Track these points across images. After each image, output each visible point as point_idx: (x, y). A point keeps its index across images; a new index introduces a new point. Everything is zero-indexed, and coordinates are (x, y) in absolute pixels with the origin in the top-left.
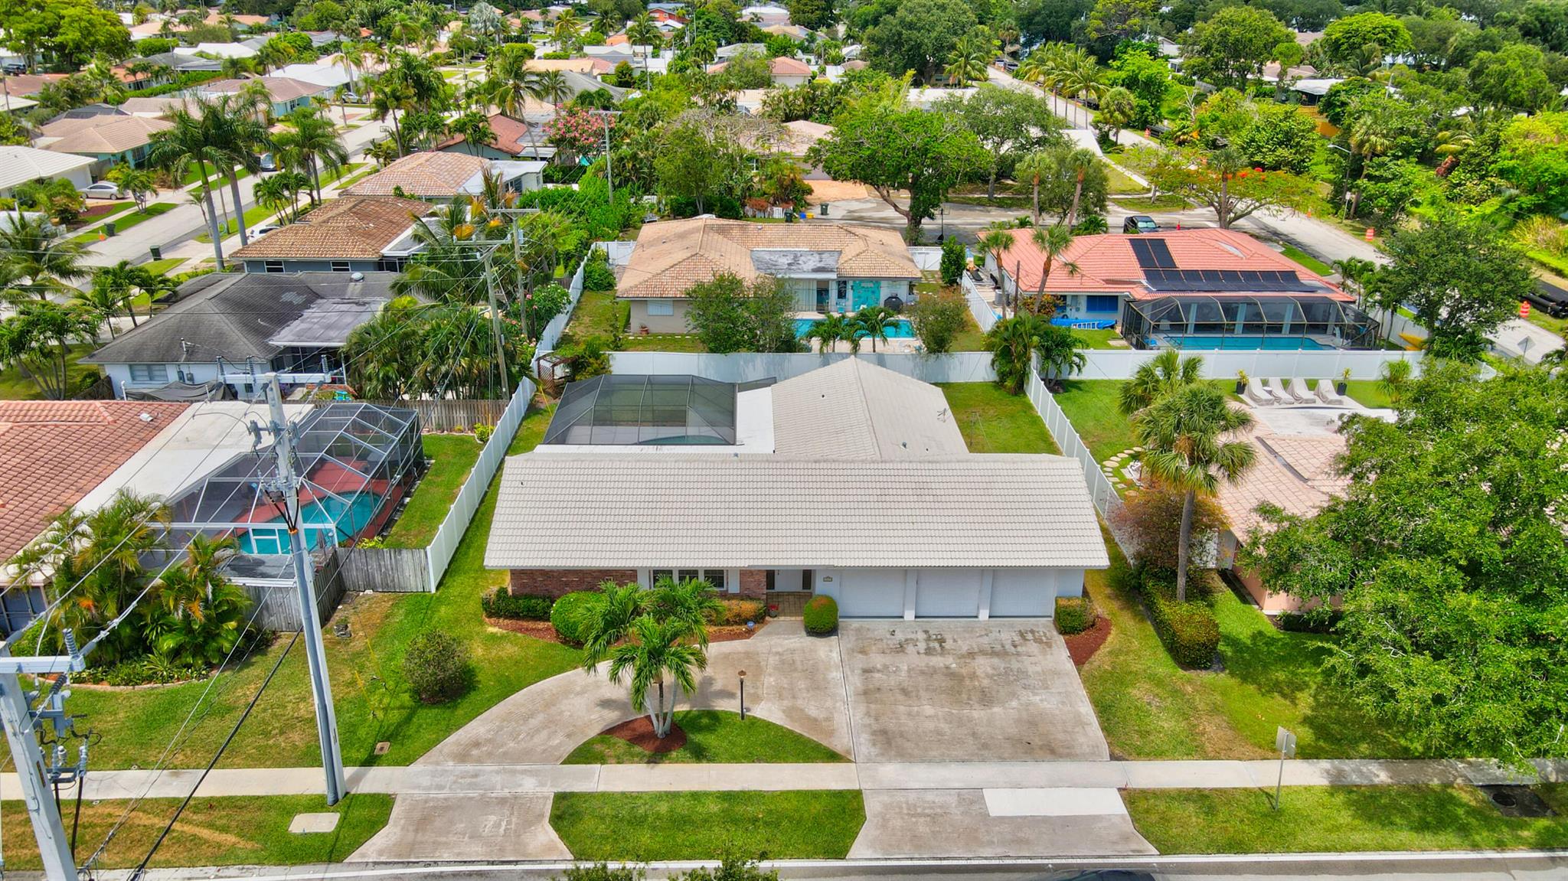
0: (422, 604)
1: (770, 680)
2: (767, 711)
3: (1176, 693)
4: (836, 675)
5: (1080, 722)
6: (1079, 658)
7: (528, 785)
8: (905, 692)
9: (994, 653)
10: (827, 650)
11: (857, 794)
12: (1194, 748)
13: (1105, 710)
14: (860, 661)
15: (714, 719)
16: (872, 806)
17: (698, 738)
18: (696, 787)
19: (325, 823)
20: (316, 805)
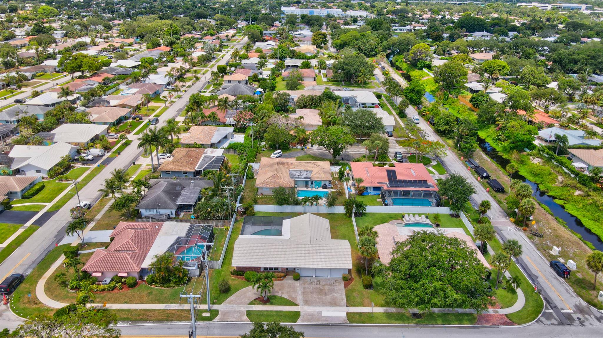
0: (218, 272)
1: (286, 290)
2: (285, 296)
3: (362, 294)
4: (298, 289)
5: (343, 299)
6: (346, 286)
7: (242, 309)
8: (311, 292)
9: (329, 285)
10: (297, 283)
11: (299, 312)
12: (362, 305)
13: (348, 297)
14: (303, 286)
15: (275, 297)
16: (302, 314)
17: (271, 301)
18: (271, 310)
19: (208, 314)
20: (206, 311)
